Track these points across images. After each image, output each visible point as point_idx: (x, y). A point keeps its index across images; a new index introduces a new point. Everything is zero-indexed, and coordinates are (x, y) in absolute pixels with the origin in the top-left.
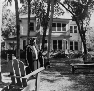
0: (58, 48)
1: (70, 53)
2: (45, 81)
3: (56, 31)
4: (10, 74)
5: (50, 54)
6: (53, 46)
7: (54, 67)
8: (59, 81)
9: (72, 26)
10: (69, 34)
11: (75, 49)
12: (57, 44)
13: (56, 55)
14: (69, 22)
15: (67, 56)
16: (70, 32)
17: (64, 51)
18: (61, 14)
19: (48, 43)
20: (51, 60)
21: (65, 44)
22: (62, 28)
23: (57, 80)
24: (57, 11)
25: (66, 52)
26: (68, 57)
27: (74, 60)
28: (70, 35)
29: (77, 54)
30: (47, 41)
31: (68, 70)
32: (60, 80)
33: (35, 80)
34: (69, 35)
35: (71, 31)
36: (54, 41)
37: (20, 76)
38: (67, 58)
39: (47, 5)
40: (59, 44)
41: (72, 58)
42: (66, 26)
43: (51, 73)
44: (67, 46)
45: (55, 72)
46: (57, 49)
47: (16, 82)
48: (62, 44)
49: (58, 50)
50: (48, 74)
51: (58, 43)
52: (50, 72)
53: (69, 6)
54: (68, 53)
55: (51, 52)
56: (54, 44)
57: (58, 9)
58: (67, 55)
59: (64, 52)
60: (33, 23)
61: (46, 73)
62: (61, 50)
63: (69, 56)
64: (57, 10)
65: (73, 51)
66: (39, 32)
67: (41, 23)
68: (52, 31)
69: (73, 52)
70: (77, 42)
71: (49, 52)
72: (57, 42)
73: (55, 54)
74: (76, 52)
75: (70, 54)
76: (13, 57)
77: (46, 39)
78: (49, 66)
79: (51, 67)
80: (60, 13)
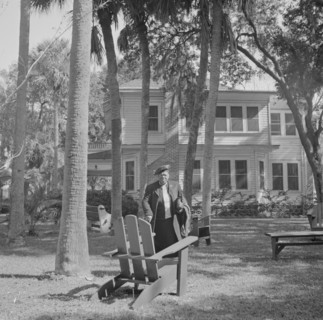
0: (233, 183)
1: (273, 200)
2: (198, 275)
3: (228, 132)
4: (116, 251)
5: (210, 204)
6: (217, 178)
7: (222, 241)
8: (236, 276)
9: (279, 114)
10: (269, 139)
11: (290, 188)
12: (233, 174)
13: (230, 207)
14: (268, 101)
15: (262, 210)
16: (273, 134)
17: (253, 193)
18: (244, 76)
19: (202, 171)
20: (212, 222)
21: (258, 172)
22: (245, 122)
23: (230, 273)
24: (230, 68)
25: (261, 198)
26: (268, 214)
27: (284, 221)
28: (274, 143)
29: (298, 204)
30: (199, 162)
31: (264, 250)
32: (237, 274)
33: (175, 266)
34: (270, 143)
35: (274, 129)
36: (221, 162)
37: (142, 254)
38: (265, 217)
39: (198, 52)
40: (237, 172)
41: (280, 217)
42: (260, 113)
43: (213, 258)
44: (262, 178)
45: (226, 255)
46: (230, 188)
47: (132, 271)
48: (246, 172)
49: (234, 190)
50: (206, 261)
51: (234, 170)
52: (209, 255)
53: (266, 55)
54: (266, 201)
55: (213, 196)
56: (220, 172)
57: (231, 63)
58: (263, 207)
59: (254, 196)
60: (156, 107)
61: (201, 258)
62: (243, 191)
63: (271, 211)
64: (229, 65)
65: (284, 194)
66: (176, 136)
67: (182, 110)
68: (216, 132)
69: (282, 198)
70: (297, 164)
71: (206, 198)
72: (233, 165)
73: (226, 203)
74: (294, 198)
75: (273, 206)
76: (100, 212)
77: (198, 156)
78: (207, 237)
79: (213, 241)
80: (238, 75)
